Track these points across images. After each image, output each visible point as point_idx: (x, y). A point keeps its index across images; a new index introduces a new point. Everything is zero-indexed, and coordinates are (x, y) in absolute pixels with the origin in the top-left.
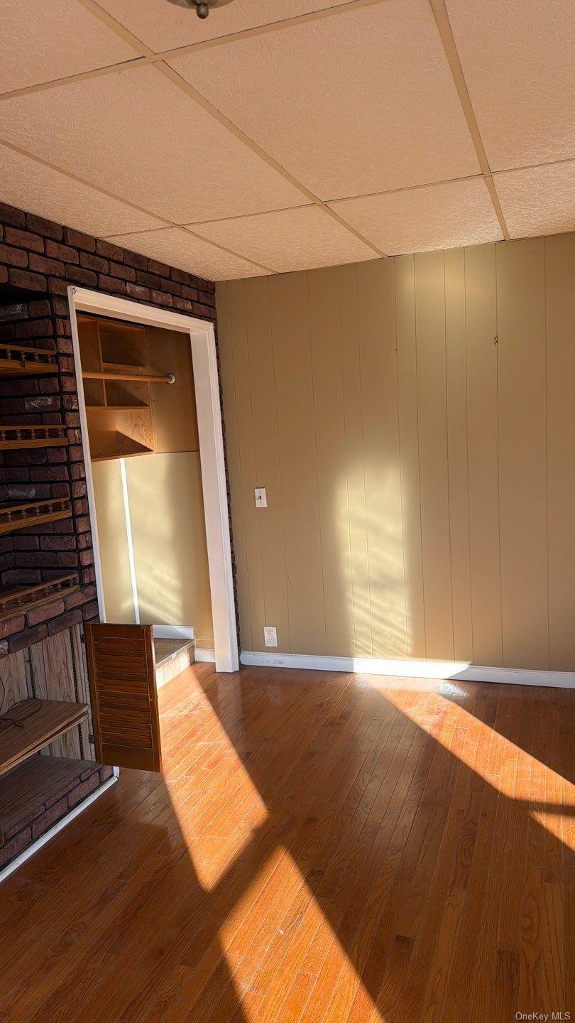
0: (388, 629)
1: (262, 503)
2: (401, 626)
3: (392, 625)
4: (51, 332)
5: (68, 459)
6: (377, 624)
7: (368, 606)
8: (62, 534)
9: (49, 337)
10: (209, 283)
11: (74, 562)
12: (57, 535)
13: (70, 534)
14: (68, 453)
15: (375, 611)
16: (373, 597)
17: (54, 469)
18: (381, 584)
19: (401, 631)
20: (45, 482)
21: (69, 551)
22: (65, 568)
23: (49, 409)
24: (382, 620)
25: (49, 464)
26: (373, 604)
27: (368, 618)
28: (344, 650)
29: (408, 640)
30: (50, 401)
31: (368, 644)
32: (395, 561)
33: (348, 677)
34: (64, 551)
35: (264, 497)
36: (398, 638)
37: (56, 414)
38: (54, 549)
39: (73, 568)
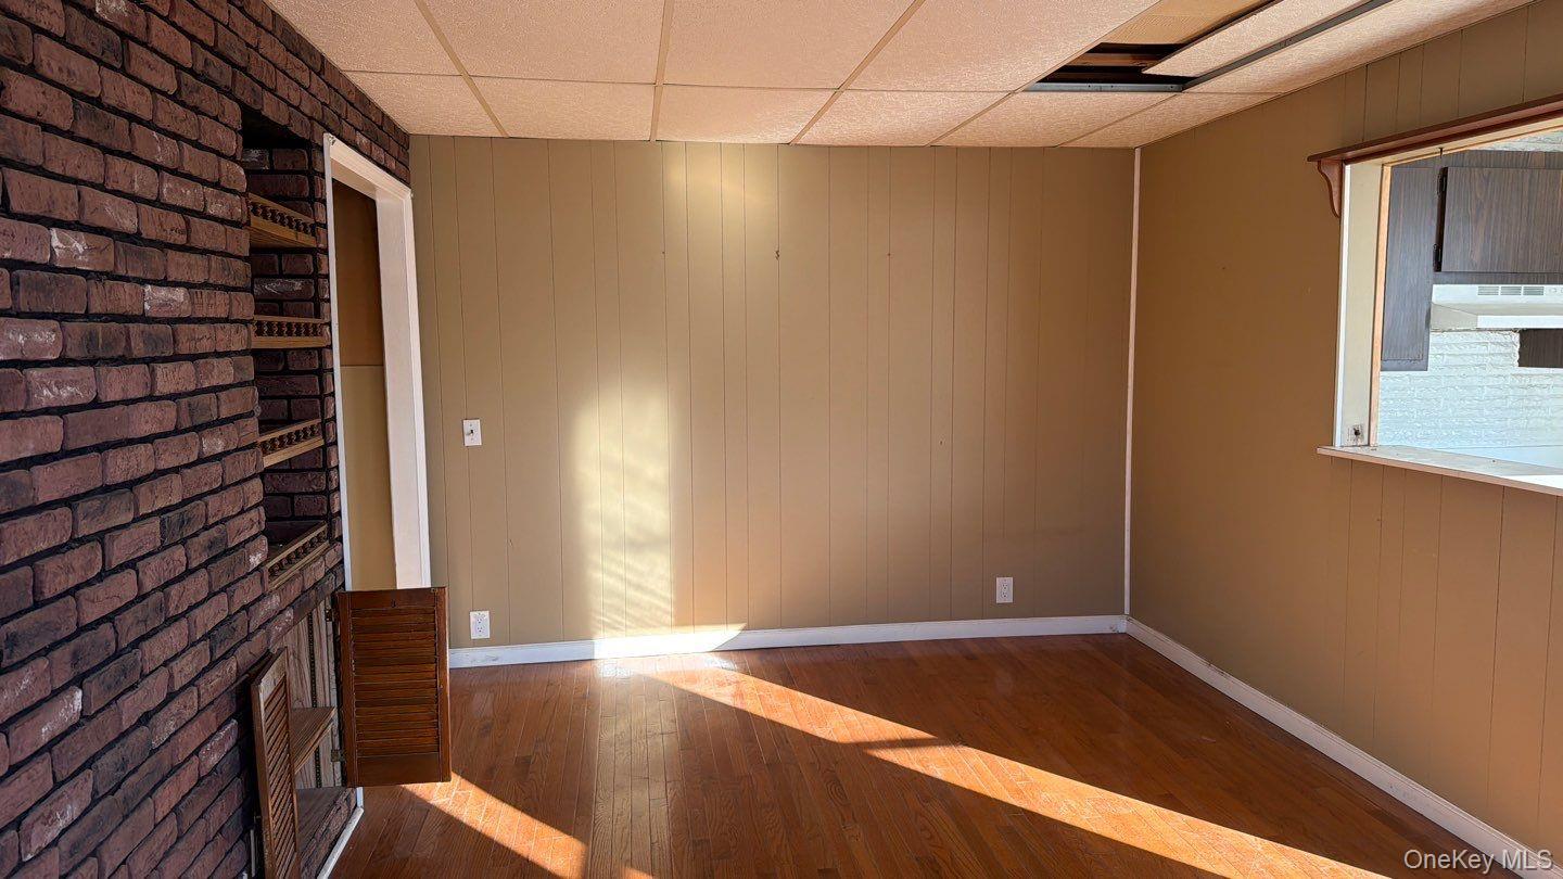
0: (647, 598)
1: (474, 441)
2: (663, 594)
3: (652, 593)
4: (306, 193)
5: (321, 365)
6: (632, 593)
7: (621, 571)
8: (302, 470)
9: (304, 199)
10: (406, 136)
11: (322, 509)
12: (296, 471)
13: (318, 470)
14: (320, 358)
15: (629, 576)
16: (630, 560)
17: (297, 379)
18: (637, 545)
19: (664, 599)
20: (281, 397)
21: (314, 493)
22: (305, 518)
23: (295, 296)
24: (639, 587)
25: (286, 371)
26: (628, 568)
27: (620, 587)
28: (582, 634)
29: (669, 608)
30: (298, 285)
31: (619, 619)
32: (655, 512)
33: (587, 666)
34: (307, 493)
35: (478, 433)
36: (658, 608)
37: (308, 304)
38: (289, 491)
39: (319, 518)
